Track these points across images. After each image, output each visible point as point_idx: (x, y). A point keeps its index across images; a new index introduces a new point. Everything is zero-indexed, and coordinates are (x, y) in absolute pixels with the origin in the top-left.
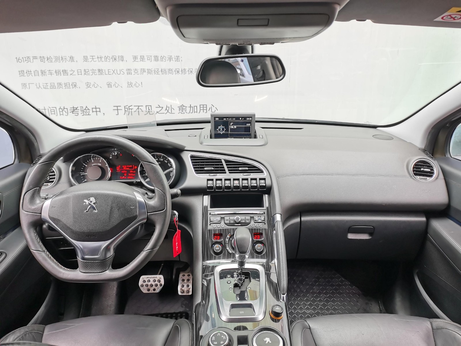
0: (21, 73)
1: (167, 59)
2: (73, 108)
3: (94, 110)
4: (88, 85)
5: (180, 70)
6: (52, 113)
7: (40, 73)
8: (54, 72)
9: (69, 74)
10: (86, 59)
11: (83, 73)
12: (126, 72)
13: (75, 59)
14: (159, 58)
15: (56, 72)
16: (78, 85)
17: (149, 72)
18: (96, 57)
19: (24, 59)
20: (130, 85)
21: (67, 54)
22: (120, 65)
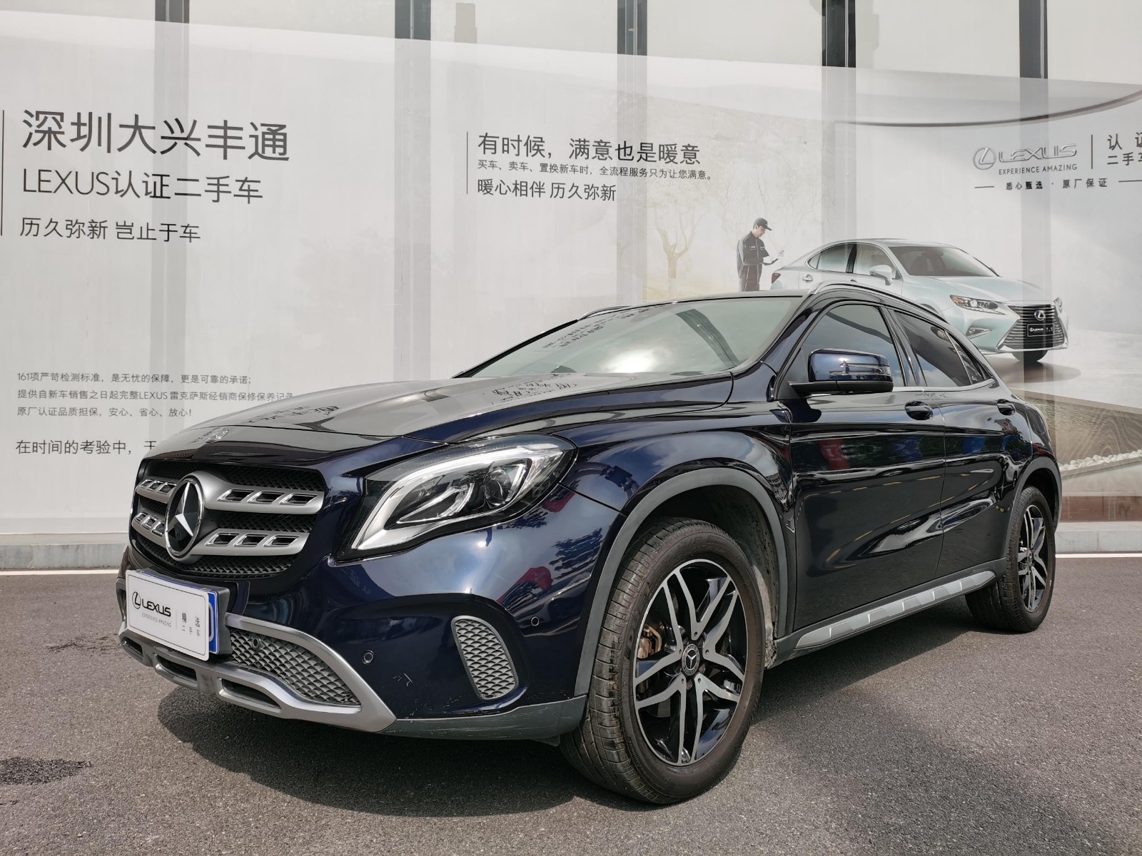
0: (22, 394)
1: (229, 380)
2: (87, 442)
3: (117, 446)
4: (113, 412)
5: (247, 395)
6: (54, 449)
7: (48, 394)
8: (68, 393)
9: (89, 397)
10: (115, 377)
11: (109, 395)
12: (169, 396)
13: (100, 378)
14: (219, 379)
15: (70, 394)
16: (98, 412)
17: (203, 396)
18: (131, 376)
19: (30, 375)
20: (173, 412)
21: (90, 371)
22: (164, 387)
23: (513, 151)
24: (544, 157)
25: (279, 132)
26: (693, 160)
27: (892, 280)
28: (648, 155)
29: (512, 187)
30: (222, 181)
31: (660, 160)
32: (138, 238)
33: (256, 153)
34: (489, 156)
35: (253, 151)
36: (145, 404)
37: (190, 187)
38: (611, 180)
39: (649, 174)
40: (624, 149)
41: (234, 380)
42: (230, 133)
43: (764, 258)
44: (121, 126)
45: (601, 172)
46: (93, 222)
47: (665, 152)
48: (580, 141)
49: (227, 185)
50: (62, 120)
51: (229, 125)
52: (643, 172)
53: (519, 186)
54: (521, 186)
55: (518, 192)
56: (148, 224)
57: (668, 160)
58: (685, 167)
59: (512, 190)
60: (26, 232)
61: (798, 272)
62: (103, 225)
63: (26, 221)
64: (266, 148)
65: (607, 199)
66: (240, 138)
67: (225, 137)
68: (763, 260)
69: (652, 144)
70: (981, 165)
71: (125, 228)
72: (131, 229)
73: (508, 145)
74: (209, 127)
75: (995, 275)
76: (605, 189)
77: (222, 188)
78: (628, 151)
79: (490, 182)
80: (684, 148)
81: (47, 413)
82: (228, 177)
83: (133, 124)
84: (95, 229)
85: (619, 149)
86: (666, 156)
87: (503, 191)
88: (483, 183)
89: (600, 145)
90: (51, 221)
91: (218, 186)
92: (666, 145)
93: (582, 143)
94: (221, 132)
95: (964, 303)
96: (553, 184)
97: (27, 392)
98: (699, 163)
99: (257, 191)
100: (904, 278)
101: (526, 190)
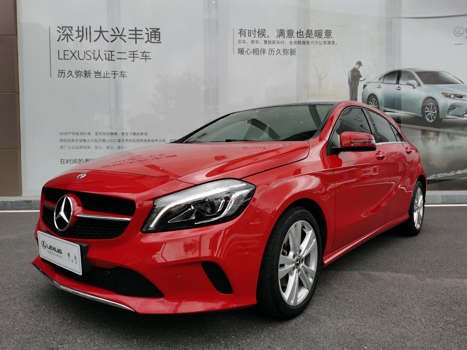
0: (61, 140)
1: (140, 134)
2: (87, 159)
4: (96, 147)
5: (147, 140)
6: (75, 162)
7: (71, 141)
8: (79, 140)
9: (87, 141)
10: (97, 134)
11: (94, 141)
12: (117, 141)
13: (91, 134)
14: (136, 134)
15: (80, 140)
16: (91, 147)
17: (130, 140)
18: (102, 133)
19: (64, 133)
20: (119, 147)
21: (87, 131)
22: (115, 137)
23: (253, 36)
24: (266, 37)
25: (157, 31)
26: (329, 36)
27: (416, 87)
28: (310, 35)
29: (252, 51)
30: (135, 53)
31: (315, 37)
32: (103, 77)
33: (148, 40)
34: (243, 38)
35: (147, 40)
36: (108, 144)
37: (122, 56)
38: (294, 47)
39: (310, 44)
40: (300, 33)
41: (142, 134)
42: (138, 32)
43: (360, 78)
44: (95, 31)
45: (290, 43)
46: (85, 71)
47: (317, 33)
48: (281, 30)
49: (137, 54)
50: (72, 30)
51: (137, 29)
52: (308, 42)
53: (255, 51)
54: (256, 51)
55: (255, 53)
56: (107, 71)
57: (319, 37)
58: (326, 40)
59: (252, 52)
60: (60, 76)
61: (374, 84)
62: (89, 72)
63: (60, 71)
64: (152, 38)
65: (292, 55)
66: (142, 35)
67: (136, 34)
68: (359, 79)
69: (312, 30)
70: (457, 34)
71: (98, 73)
72: (100, 74)
73: (250, 33)
74: (130, 30)
75: (462, 83)
76: (292, 50)
77: (135, 56)
78: (301, 33)
79: (243, 49)
80: (326, 31)
81: (71, 148)
82: (137, 51)
83: (99, 30)
84: (86, 74)
85: (298, 33)
86: (318, 35)
87: (249, 53)
88: (240, 50)
89: (289, 32)
90: (69, 71)
91: (133, 54)
92: (318, 30)
93: (282, 31)
94: (134, 32)
95: (448, 96)
96: (269, 49)
97: (63, 140)
98: (332, 38)
99: (149, 56)
100: (422, 86)
101: (258, 52)
